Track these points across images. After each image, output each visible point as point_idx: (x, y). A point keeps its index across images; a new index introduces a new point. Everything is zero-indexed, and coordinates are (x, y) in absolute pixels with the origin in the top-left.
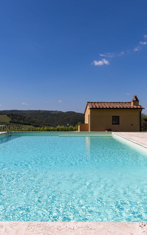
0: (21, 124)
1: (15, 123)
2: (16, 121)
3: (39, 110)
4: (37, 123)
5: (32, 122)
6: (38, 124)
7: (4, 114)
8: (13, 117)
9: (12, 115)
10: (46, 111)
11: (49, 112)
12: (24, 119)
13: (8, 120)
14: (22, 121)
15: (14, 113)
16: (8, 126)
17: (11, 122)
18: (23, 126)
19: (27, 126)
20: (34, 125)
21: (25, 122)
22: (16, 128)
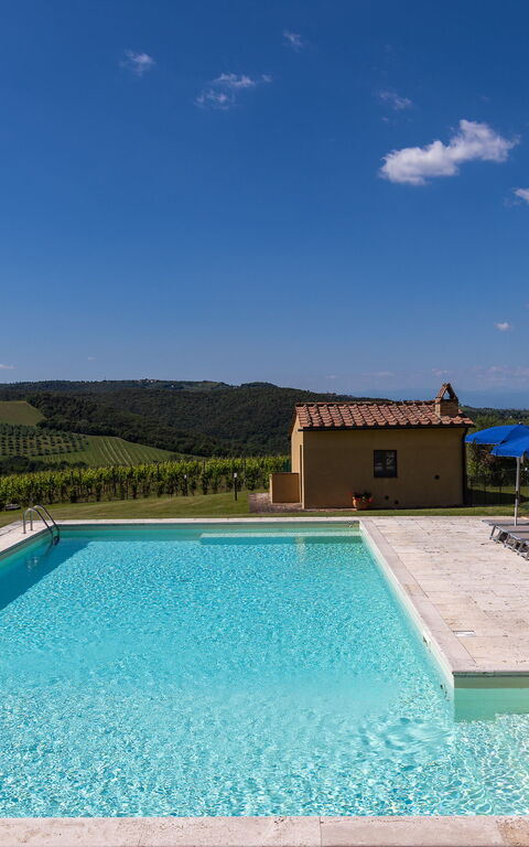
0: (79, 431)
1: (58, 429)
2: (62, 420)
3: (144, 382)
4: (139, 426)
5: (121, 425)
6: (140, 431)
7: (20, 397)
8: (52, 408)
9: (48, 399)
10: (167, 384)
11: (179, 385)
12: (90, 413)
13: (31, 417)
14: (83, 422)
15: (55, 394)
16: (34, 442)
17: (43, 425)
18: (89, 438)
19: (100, 437)
20: (126, 434)
21: (93, 425)
22: (63, 445)
